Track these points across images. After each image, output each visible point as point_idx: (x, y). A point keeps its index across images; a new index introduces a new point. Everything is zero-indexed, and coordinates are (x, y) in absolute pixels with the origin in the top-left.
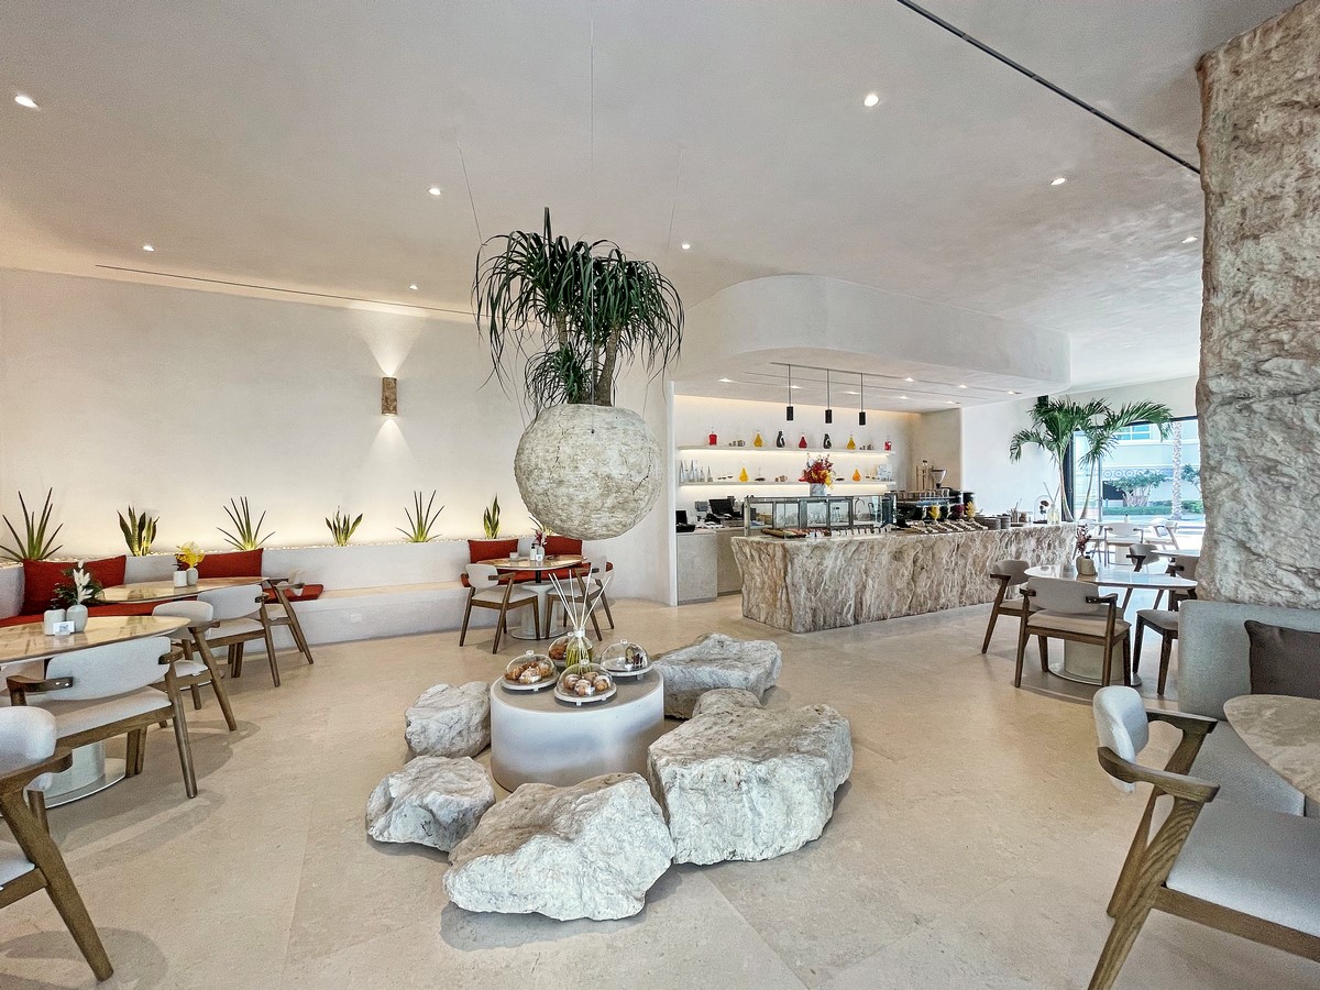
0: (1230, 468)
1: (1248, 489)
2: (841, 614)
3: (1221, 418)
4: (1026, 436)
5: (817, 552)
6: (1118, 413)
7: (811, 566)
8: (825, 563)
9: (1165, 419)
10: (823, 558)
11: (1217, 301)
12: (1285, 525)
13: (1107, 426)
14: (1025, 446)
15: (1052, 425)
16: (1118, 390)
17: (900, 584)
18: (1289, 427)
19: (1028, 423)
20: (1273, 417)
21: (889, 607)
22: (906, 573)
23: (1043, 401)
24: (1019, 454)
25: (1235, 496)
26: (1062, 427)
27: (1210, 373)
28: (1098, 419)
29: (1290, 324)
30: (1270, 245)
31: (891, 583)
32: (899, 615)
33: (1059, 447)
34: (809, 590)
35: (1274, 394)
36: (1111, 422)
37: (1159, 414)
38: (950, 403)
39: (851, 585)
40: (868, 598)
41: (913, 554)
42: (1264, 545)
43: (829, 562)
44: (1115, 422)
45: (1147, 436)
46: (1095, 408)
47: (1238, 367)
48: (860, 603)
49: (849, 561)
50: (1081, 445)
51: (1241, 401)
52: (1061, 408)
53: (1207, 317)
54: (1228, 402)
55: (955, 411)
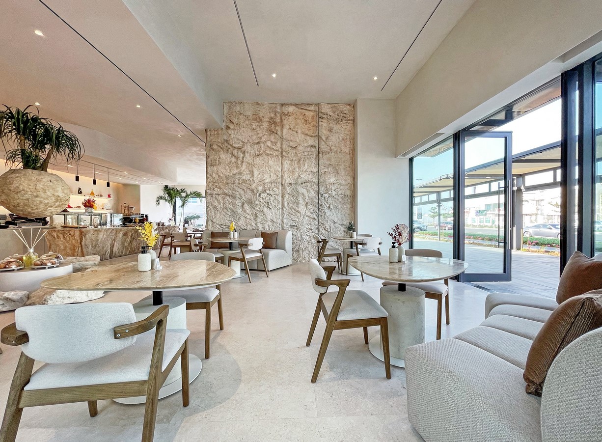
0: (210, 207)
1: (213, 211)
2: (105, 255)
3: (209, 197)
4: (161, 198)
5: (96, 233)
6: (189, 193)
7: (93, 237)
8: (99, 236)
9: (201, 197)
10: (98, 235)
11: (208, 176)
12: (218, 217)
13: (186, 197)
14: (161, 201)
15: (169, 194)
16: (189, 186)
17: (126, 244)
18: (218, 200)
19: (161, 193)
20: (216, 198)
21: (122, 252)
22: (128, 240)
23: (166, 187)
24: (159, 204)
25: (211, 212)
26: (173, 195)
27: (207, 189)
28: (184, 195)
29: (218, 182)
30: (215, 168)
31: (123, 244)
32: (125, 255)
33: (172, 202)
34: (92, 247)
35: (216, 194)
36: (187, 196)
37: (199, 195)
38: (136, 183)
39: (109, 245)
40: (115, 249)
41: (131, 234)
42: (215, 221)
43: (101, 236)
44: (188, 196)
45: (196, 202)
46: (183, 191)
47: (211, 188)
48: (112, 251)
49: (108, 236)
50: (179, 202)
51: (211, 194)
52: (172, 189)
53: (207, 178)
54: (210, 195)
55: (138, 186)
